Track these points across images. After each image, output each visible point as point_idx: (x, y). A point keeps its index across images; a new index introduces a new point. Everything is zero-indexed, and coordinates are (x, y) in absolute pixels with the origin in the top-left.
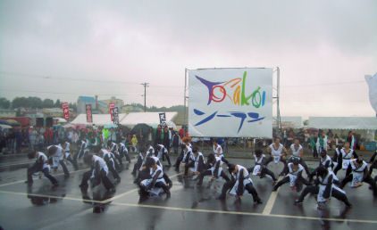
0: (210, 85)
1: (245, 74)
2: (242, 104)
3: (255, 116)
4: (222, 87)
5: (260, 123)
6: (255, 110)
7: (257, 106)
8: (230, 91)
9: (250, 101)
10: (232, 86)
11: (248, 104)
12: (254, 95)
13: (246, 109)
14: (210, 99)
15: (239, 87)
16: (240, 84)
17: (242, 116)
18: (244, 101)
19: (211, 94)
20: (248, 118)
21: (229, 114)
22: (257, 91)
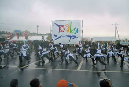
0: (59, 26)
1: (71, 22)
2: (70, 33)
3: (75, 37)
4: (63, 27)
5: (76, 39)
6: (74, 35)
7: (75, 33)
8: (66, 28)
9: (73, 31)
10: (67, 27)
11: (72, 33)
12: (74, 29)
13: (72, 34)
14: (60, 31)
15: (69, 27)
16: (70, 26)
17: (70, 37)
18: (71, 32)
19: (60, 29)
20: (72, 37)
21: (66, 36)
22: (75, 28)
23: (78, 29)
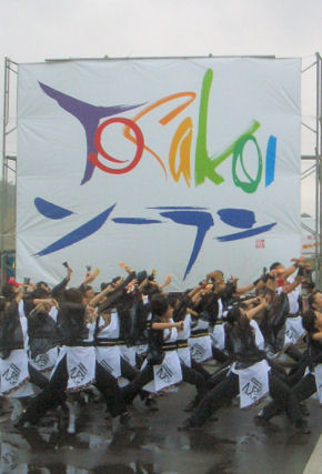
0: (92, 118)
1: (209, 75)
2: (200, 180)
3: (241, 220)
4: (130, 124)
5: (261, 244)
6: (241, 201)
7: (250, 187)
8: (159, 137)
9: (224, 169)
10: (164, 121)
11: (218, 180)
12: (238, 148)
13: (213, 197)
14: (92, 163)
15: (187, 123)
16: (193, 112)
17: (200, 220)
18: (206, 170)
19: (94, 147)
20: (220, 228)
21: (155, 215)
22: (248, 137)
23: (272, 141)
